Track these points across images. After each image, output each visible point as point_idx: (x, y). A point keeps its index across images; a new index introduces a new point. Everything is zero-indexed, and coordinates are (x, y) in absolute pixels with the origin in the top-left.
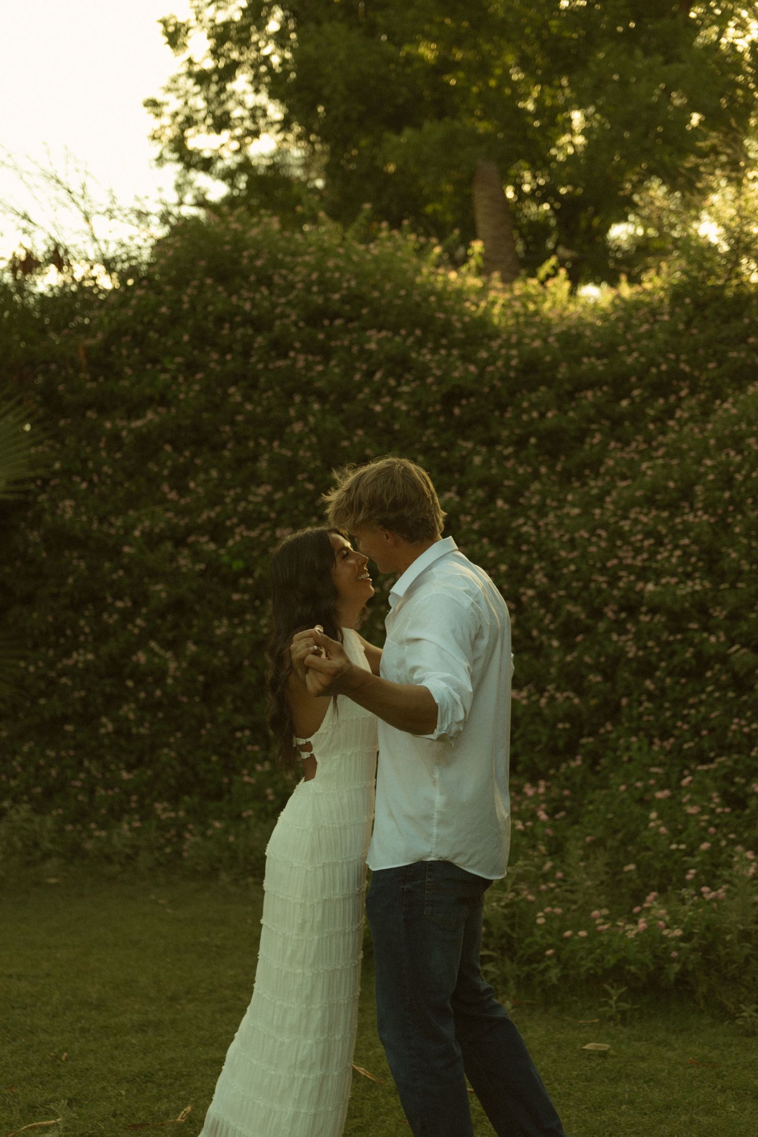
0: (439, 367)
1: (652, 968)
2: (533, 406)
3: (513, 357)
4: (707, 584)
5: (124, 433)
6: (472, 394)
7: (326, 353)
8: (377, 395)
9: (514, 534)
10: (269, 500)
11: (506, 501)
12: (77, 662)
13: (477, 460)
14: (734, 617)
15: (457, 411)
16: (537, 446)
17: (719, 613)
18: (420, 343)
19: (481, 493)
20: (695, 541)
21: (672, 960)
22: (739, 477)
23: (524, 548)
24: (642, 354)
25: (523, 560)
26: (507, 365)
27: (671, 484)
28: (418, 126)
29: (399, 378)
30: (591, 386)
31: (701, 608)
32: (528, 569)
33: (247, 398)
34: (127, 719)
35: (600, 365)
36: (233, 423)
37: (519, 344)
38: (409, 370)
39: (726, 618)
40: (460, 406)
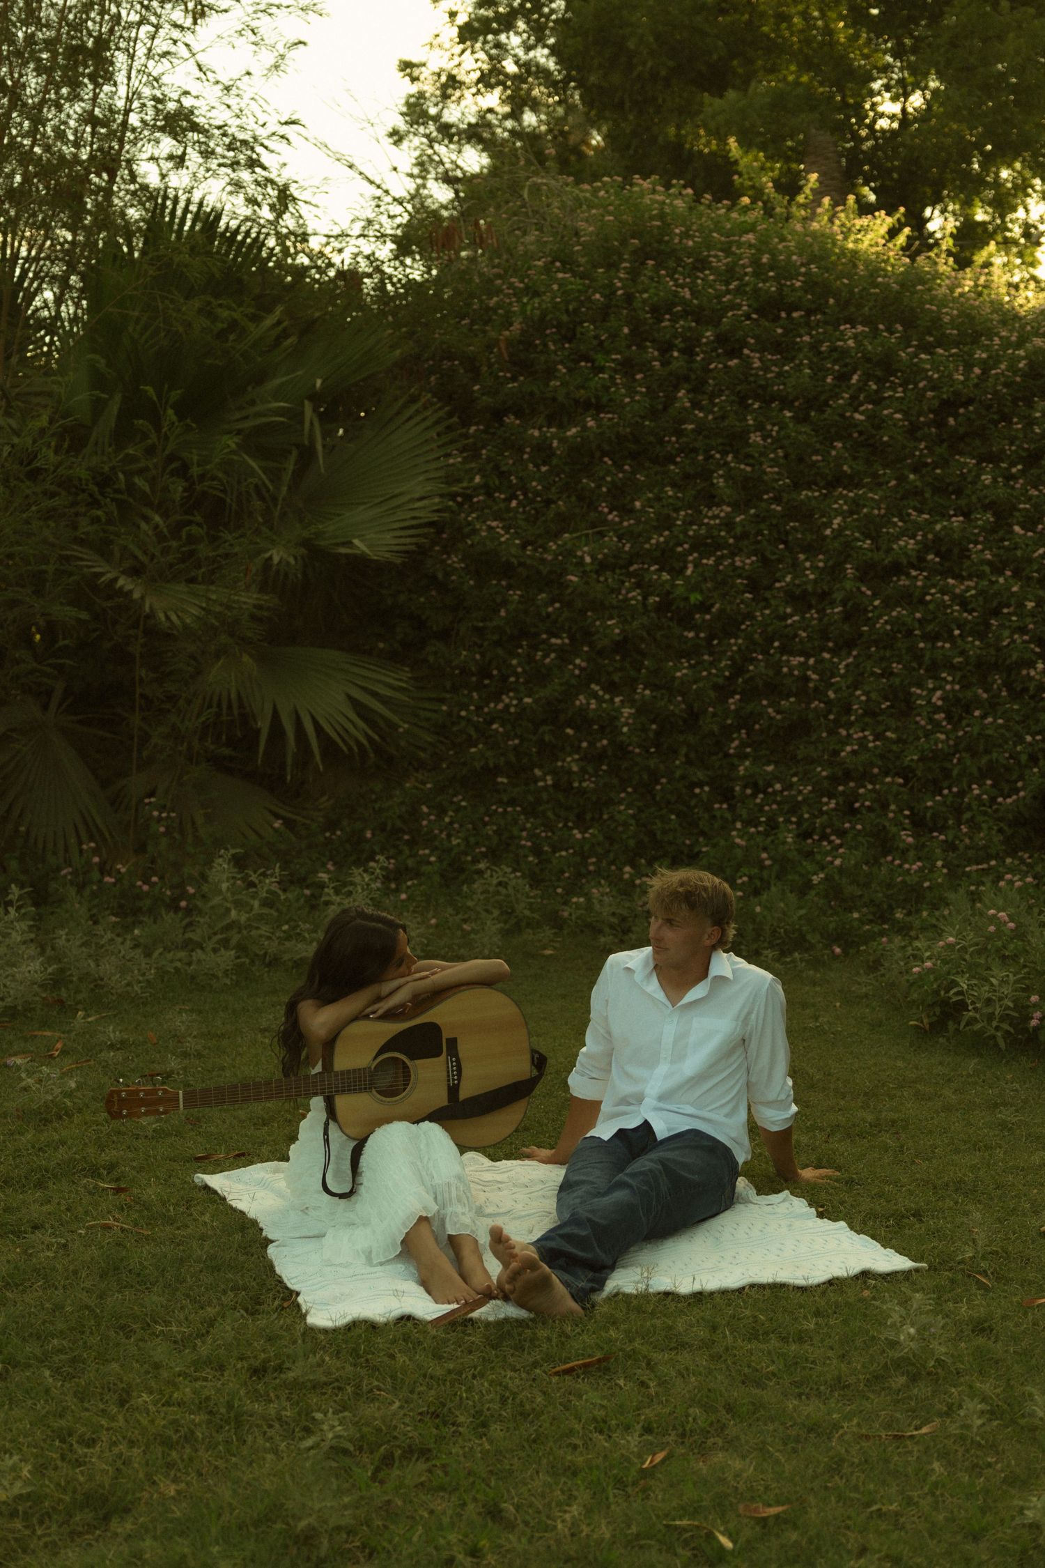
0: (934, 370)
3: (1020, 359)
5: (555, 443)
6: (970, 401)
7: (784, 349)
8: (854, 404)
10: (728, 524)
11: (1025, 527)
12: (507, 706)
13: (985, 479)
15: (952, 421)
18: (905, 341)
19: (991, 518)
26: (1012, 367)
29: (879, 381)
33: (696, 405)
34: (569, 772)
36: (679, 433)
37: (1024, 343)
38: (895, 372)
40: (957, 416)
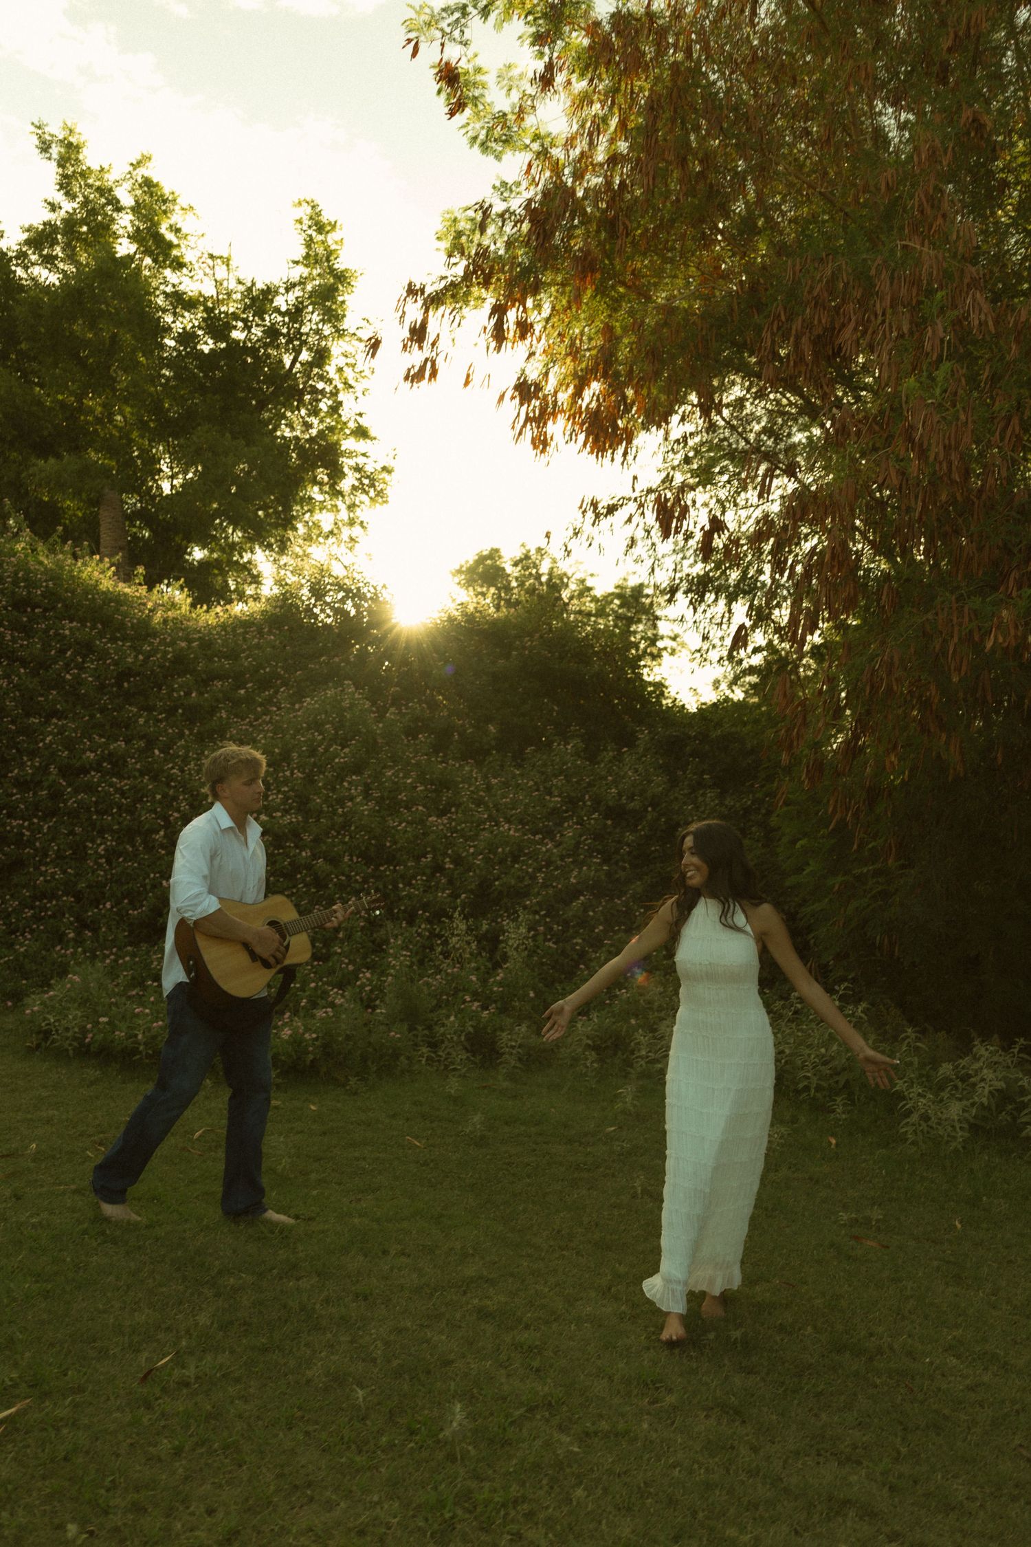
0: (116, 653)
1: (295, 1057)
2: (181, 687)
3: (169, 652)
4: (300, 818)
6: (138, 674)
7: (27, 631)
8: (67, 668)
9: (165, 774)
11: (161, 751)
13: (141, 721)
14: (317, 840)
15: (126, 685)
16: (182, 715)
17: (307, 837)
18: (101, 635)
19: (142, 744)
20: (292, 790)
21: (309, 1053)
22: (321, 750)
23: (173, 784)
24: (254, 660)
25: (171, 792)
26: (164, 657)
27: (277, 750)
28: (58, 456)
29: (84, 657)
30: (220, 678)
31: (295, 834)
32: (175, 798)
35: (226, 664)
37: (173, 643)
38: (93, 652)
39: (311, 841)
40: (129, 682)
